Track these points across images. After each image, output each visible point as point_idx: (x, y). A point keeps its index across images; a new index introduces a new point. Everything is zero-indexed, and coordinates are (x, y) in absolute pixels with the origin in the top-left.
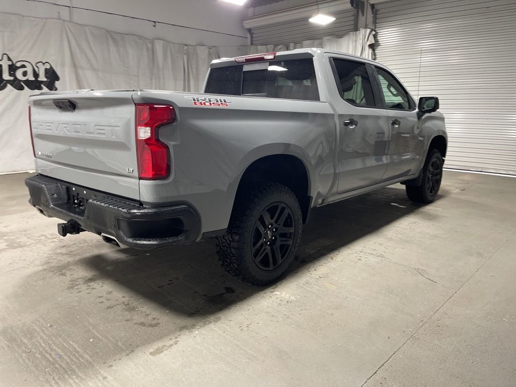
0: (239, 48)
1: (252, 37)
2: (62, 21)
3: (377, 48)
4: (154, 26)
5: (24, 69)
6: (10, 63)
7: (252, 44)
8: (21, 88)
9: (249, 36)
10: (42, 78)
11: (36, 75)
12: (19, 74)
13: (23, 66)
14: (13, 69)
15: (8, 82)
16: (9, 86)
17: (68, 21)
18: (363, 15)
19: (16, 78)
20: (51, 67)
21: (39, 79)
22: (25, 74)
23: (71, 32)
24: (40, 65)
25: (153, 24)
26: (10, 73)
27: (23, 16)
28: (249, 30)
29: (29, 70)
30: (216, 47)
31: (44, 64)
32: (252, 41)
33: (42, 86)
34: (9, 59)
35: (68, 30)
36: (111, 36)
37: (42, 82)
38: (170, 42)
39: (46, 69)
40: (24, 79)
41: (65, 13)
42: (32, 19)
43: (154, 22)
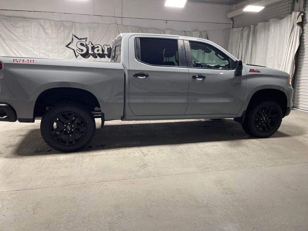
0: (223, 31)
1: (233, 23)
2: (117, 25)
3: (305, 25)
4: (166, 23)
5: (98, 49)
6: (92, 46)
7: (233, 27)
8: (96, 57)
9: (232, 23)
10: (106, 52)
11: (103, 51)
12: (96, 51)
13: (98, 47)
14: (93, 48)
15: (91, 54)
16: (91, 56)
17: (120, 25)
18: (298, 2)
19: (94, 52)
20: (110, 47)
21: (104, 53)
22: (98, 51)
23: (121, 30)
24: (105, 46)
25: (166, 21)
26: (92, 51)
27: (99, 24)
28: (232, 19)
29: (100, 49)
30: (206, 31)
31: (107, 46)
32: (233, 25)
33: (106, 56)
34: (92, 44)
35: (119, 29)
36: (141, 30)
37: (105, 54)
38: (175, 31)
39: (108, 48)
40: (98, 53)
41: (119, 21)
42: (104, 25)
43: (167, 20)
